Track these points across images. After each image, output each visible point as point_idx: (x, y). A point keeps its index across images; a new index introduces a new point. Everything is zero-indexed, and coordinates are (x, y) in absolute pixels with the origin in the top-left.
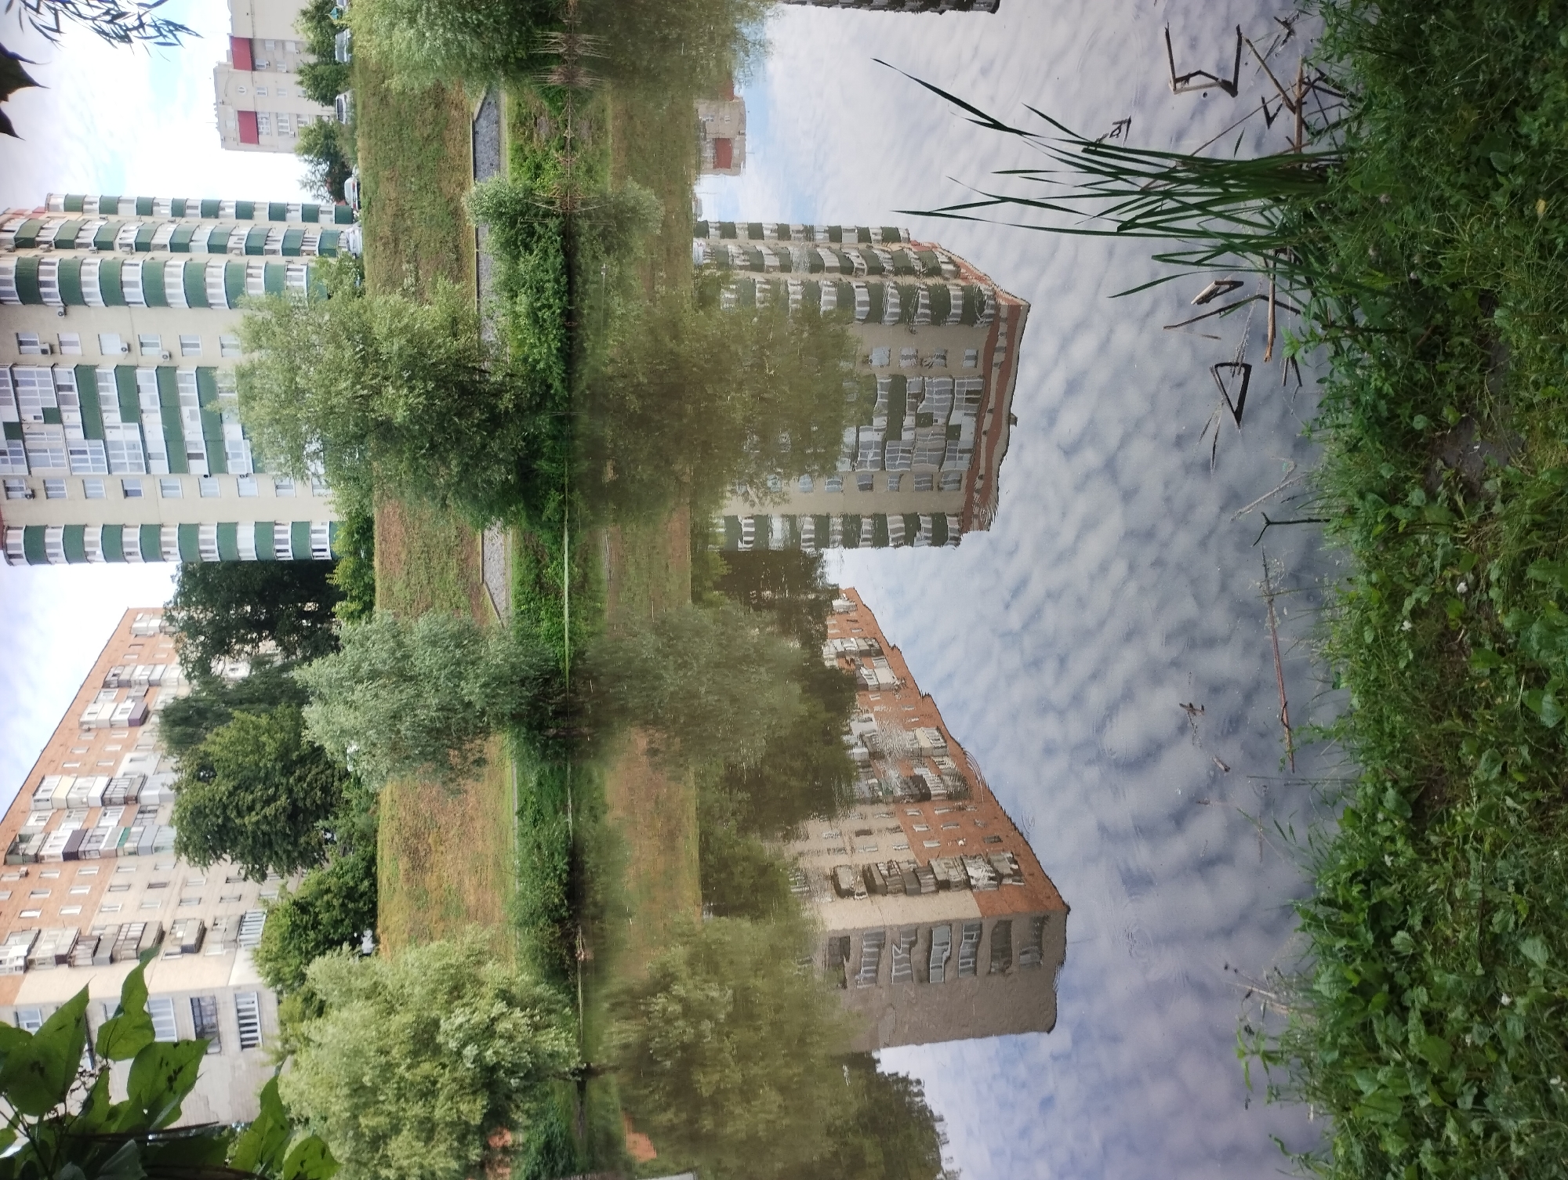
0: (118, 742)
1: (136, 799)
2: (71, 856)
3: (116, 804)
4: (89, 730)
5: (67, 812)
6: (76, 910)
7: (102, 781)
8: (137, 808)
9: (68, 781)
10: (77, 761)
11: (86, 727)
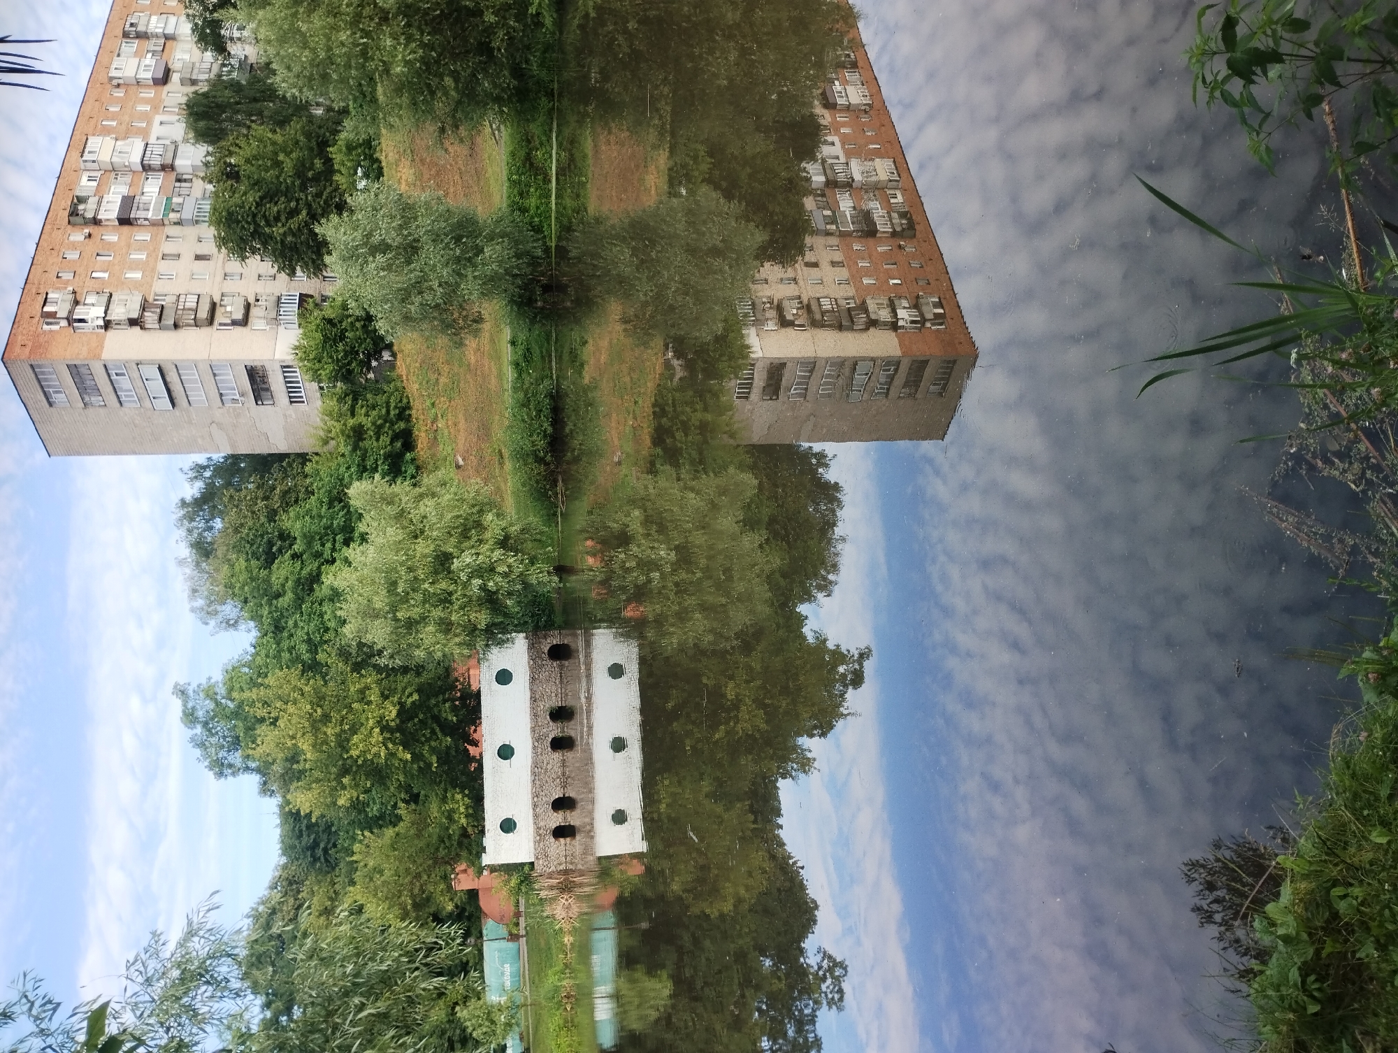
0: (146, 101)
1: (172, 167)
2: (125, 221)
3: (154, 170)
4: (118, 86)
5: (113, 174)
6: (137, 275)
7: (138, 145)
8: (173, 176)
9: (109, 141)
10: (113, 120)
11: (115, 82)
